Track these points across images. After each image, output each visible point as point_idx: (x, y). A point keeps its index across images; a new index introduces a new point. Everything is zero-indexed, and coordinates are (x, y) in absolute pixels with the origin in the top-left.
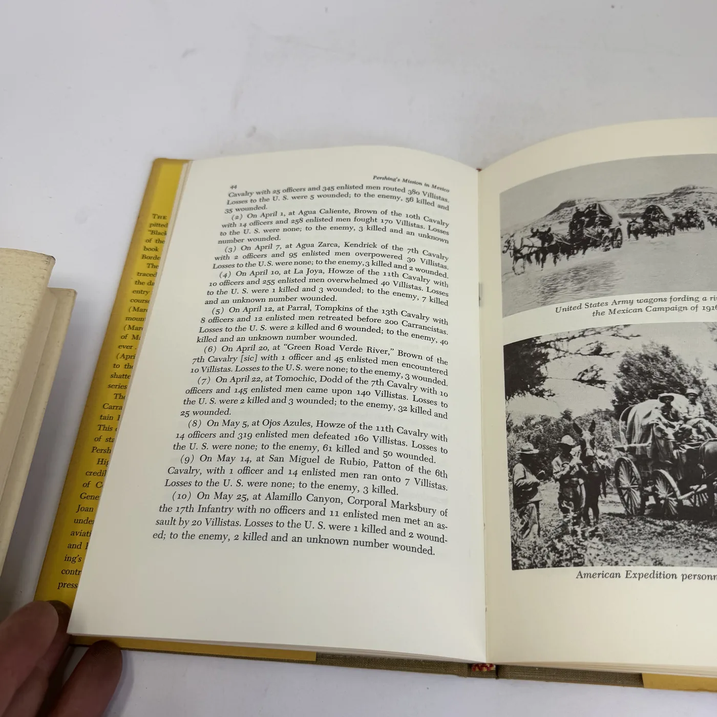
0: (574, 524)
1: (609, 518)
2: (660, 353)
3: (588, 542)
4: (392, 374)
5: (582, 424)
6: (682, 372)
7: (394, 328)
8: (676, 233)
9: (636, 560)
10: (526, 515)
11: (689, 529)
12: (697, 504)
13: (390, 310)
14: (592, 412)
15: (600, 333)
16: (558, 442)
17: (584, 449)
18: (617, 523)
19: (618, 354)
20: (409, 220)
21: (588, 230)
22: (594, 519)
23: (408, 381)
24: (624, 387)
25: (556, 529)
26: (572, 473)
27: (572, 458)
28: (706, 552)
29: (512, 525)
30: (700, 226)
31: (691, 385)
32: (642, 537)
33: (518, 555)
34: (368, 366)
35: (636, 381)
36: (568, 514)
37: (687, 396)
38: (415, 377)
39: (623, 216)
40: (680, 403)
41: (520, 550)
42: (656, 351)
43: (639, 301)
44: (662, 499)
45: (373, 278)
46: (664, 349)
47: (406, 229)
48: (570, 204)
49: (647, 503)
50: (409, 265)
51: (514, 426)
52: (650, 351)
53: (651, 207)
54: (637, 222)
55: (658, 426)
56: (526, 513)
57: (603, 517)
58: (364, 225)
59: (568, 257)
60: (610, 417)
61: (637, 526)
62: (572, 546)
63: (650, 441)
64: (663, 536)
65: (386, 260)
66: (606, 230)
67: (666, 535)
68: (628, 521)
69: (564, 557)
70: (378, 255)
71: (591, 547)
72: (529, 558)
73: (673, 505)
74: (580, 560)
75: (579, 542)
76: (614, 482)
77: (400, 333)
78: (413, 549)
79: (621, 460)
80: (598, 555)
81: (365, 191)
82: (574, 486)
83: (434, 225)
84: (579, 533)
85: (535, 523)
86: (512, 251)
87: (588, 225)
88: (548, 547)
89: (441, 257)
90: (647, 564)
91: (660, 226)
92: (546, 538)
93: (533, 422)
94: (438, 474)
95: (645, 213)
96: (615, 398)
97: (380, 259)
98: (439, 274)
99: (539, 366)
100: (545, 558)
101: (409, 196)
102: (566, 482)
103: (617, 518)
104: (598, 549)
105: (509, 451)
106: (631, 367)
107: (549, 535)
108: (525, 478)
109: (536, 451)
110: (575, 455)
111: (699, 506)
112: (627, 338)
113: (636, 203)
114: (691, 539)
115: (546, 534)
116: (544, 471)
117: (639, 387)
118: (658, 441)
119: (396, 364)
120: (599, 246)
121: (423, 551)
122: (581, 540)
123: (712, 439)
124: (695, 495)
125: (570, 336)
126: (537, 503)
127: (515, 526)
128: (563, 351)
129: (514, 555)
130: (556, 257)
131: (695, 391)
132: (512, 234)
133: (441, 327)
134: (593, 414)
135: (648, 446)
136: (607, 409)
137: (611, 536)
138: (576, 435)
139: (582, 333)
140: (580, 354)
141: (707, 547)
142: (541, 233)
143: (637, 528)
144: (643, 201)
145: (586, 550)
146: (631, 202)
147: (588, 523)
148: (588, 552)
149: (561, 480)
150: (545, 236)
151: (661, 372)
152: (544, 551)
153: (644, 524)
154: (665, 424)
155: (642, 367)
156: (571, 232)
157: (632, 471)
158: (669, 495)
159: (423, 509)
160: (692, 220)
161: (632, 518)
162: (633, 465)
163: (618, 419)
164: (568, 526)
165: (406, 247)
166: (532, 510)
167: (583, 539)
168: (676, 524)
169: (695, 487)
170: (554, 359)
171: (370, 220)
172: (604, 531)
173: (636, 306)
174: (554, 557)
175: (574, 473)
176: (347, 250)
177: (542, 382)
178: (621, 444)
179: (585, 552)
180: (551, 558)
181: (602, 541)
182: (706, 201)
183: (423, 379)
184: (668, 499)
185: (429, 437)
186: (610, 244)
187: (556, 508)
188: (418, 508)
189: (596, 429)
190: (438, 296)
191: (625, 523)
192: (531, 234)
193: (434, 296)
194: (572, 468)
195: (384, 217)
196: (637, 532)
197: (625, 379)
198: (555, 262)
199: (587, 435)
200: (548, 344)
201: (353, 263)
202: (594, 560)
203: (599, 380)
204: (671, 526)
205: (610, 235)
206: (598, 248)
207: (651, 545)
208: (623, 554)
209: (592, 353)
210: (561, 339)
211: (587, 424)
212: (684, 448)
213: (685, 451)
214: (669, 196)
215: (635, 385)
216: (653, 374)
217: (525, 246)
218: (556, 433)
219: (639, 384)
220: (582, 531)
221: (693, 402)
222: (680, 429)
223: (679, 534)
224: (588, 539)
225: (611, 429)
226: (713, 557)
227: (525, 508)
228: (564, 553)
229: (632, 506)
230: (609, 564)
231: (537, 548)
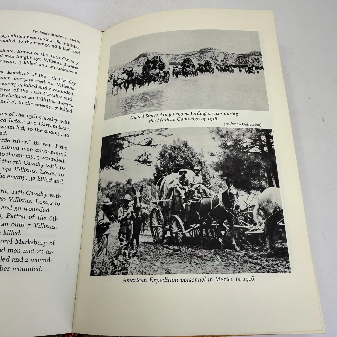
0: (125, 249)
1: (144, 245)
2: (182, 145)
3: (132, 260)
4: (27, 156)
5: (136, 187)
6: (193, 157)
7: (33, 127)
8: (198, 75)
9: (157, 271)
10: (101, 242)
11: (188, 251)
12: (193, 236)
13: (32, 115)
14: (143, 180)
15: (151, 133)
16: (123, 198)
17: (135, 203)
18: (148, 248)
19: (160, 145)
20: (52, 59)
21: (152, 71)
22: (136, 245)
23: (38, 161)
24: (161, 165)
25: (115, 251)
26: (128, 217)
27: (129, 208)
28: (196, 264)
29: (93, 248)
30: (212, 71)
31: (197, 165)
32: (161, 256)
33: (94, 267)
34: (12, 152)
35: (167, 162)
36: (123, 242)
37: (194, 171)
38: (43, 158)
39: (171, 64)
40: (190, 175)
41: (95, 264)
42: (180, 144)
43: (174, 114)
44: (175, 233)
45: (24, 94)
46: (185, 143)
47: (49, 64)
48: (145, 55)
49: (166, 236)
50: (49, 87)
51: (102, 187)
52: (177, 144)
53: (187, 59)
54: (178, 68)
55: (176, 189)
56: (101, 241)
57: (141, 245)
58: (22, 60)
59: (140, 86)
60: (152, 183)
61: (159, 250)
62: (123, 262)
63: (171, 198)
64: (173, 256)
65: (34, 84)
66: (161, 72)
67: (175, 255)
68: (154, 247)
69: (118, 269)
70: (29, 80)
71: (132, 263)
72: (99, 269)
73: (180, 237)
74: (126, 271)
75: (126, 260)
76: (149, 223)
77: (37, 130)
78: (27, 269)
79: (154, 209)
80: (136, 268)
81: (26, 39)
82: (128, 225)
83: (68, 63)
84: (127, 254)
85: (105, 247)
86: (113, 81)
87: (152, 69)
88: (110, 263)
89: (71, 82)
90: (162, 273)
91: (190, 70)
92: (109, 257)
93: (111, 185)
94: (51, 219)
95: (183, 63)
96: (155, 172)
97: (30, 82)
98: (67, 93)
99: (118, 151)
100: (108, 269)
101: (54, 45)
102: (124, 223)
103: (149, 245)
104: (136, 264)
105: (98, 202)
106: (166, 153)
107: (111, 255)
108: (103, 219)
109: (111, 203)
110: (130, 206)
111: (194, 237)
112: (166, 136)
113: (179, 57)
114: (188, 257)
115: (110, 254)
116: (113, 216)
117: (169, 165)
118: (175, 198)
119: (31, 150)
120: (156, 81)
121: (33, 269)
122: (128, 258)
123: (205, 196)
124: (193, 230)
125: (136, 134)
126: (107, 235)
127: (95, 249)
128: (132, 143)
129: (92, 267)
130: (134, 86)
131: (199, 168)
132: (114, 71)
133: (66, 126)
134: (142, 182)
135: (170, 201)
136: (150, 179)
137: (144, 256)
138: (132, 194)
139: (142, 132)
140: (140, 145)
141: (197, 261)
142: (128, 71)
143: (159, 251)
144: (183, 56)
145: (130, 264)
146: (176, 56)
147: (132, 248)
148: (130, 266)
149: (121, 222)
150: (130, 73)
151: (182, 157)
152: (108, 265)
153: (163, 249)
154: (180, 188)
155: (172, 154)
156: (143, 72)
157: (160, 216)
158: (178, 230)
159: (37, 243)
160: (208, 68)
161: (156, 245)
162: (161, 213)
163: (155, 185)
164: (122, 250)
165: (48, 75)
166: (104, 239)
167: (129, 258)
168: (181, 248)
169: (193, 226)
170: (126, 148)
171: (27, 57)
172: (140, 253)
173: (172, 117)
174: (112, 269)
175: (129, 217)
176: (9, 76)
177: (119, 161)
178: (155, 200)
179: (129, 266)
180: (111, 270)
181: (139, 259)
182: (216, 57)
183: (49, 159)
184: (178, 233)
185: (48, 196)
186: (162, 80)
187: (117, 239)
188: (35, 242)
189: (143, 190)
190: (66, 107)
191: (153, 248)
192: (123, 72)
193: (63, 106)
194: (128, 214)
195: (36, 56)
196: (158, 253)
197: (162, 161)
198: (133, 89)
199: (138, 194)
200: (124, 138)
201: (11, 84)
202: (133, 271)
203: (148, 161)
204: (178, 249)
205: (163, 75)
206: (156, 82)
207: (165, 262)
208: (149, 267)
209: (146, 144)
210: (131, 135)
211: (139, 187)
212: (189, 202)
213: (190, 204)
214: (197, 53)
215: (167, 164)
216: (177, 158)
217: (119, 78)
218: (122, 192)
219: (169, 164)
220: (129, 253)
221: (197, 175)
222: (188, 191)
223: (182, 254)
224: (132, 258)
225: (151, 191)
226: (199, 268)
227: (101, 238)
228: (118, 266)
229: (157, 238)
230: (141, 274)
231: (104, 263)
